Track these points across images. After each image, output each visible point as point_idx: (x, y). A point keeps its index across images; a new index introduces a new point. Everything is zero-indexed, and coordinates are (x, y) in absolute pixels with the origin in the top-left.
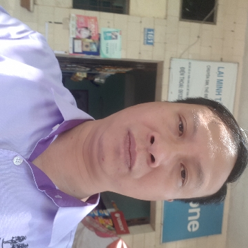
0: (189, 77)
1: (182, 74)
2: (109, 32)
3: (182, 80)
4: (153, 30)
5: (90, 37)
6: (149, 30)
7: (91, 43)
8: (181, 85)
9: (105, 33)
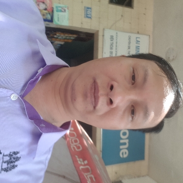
0: (117, 43)
1: (112, 40)
2: (60, 7)
3: (112, 44)
4: (91, 8)
5: (46, 9)
6: (88, 8)
7: (46, 13)
8: (111, 48)
9: (57, 7)
